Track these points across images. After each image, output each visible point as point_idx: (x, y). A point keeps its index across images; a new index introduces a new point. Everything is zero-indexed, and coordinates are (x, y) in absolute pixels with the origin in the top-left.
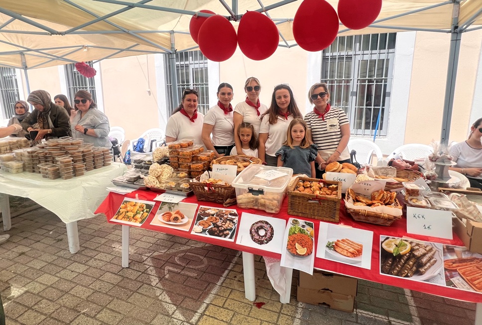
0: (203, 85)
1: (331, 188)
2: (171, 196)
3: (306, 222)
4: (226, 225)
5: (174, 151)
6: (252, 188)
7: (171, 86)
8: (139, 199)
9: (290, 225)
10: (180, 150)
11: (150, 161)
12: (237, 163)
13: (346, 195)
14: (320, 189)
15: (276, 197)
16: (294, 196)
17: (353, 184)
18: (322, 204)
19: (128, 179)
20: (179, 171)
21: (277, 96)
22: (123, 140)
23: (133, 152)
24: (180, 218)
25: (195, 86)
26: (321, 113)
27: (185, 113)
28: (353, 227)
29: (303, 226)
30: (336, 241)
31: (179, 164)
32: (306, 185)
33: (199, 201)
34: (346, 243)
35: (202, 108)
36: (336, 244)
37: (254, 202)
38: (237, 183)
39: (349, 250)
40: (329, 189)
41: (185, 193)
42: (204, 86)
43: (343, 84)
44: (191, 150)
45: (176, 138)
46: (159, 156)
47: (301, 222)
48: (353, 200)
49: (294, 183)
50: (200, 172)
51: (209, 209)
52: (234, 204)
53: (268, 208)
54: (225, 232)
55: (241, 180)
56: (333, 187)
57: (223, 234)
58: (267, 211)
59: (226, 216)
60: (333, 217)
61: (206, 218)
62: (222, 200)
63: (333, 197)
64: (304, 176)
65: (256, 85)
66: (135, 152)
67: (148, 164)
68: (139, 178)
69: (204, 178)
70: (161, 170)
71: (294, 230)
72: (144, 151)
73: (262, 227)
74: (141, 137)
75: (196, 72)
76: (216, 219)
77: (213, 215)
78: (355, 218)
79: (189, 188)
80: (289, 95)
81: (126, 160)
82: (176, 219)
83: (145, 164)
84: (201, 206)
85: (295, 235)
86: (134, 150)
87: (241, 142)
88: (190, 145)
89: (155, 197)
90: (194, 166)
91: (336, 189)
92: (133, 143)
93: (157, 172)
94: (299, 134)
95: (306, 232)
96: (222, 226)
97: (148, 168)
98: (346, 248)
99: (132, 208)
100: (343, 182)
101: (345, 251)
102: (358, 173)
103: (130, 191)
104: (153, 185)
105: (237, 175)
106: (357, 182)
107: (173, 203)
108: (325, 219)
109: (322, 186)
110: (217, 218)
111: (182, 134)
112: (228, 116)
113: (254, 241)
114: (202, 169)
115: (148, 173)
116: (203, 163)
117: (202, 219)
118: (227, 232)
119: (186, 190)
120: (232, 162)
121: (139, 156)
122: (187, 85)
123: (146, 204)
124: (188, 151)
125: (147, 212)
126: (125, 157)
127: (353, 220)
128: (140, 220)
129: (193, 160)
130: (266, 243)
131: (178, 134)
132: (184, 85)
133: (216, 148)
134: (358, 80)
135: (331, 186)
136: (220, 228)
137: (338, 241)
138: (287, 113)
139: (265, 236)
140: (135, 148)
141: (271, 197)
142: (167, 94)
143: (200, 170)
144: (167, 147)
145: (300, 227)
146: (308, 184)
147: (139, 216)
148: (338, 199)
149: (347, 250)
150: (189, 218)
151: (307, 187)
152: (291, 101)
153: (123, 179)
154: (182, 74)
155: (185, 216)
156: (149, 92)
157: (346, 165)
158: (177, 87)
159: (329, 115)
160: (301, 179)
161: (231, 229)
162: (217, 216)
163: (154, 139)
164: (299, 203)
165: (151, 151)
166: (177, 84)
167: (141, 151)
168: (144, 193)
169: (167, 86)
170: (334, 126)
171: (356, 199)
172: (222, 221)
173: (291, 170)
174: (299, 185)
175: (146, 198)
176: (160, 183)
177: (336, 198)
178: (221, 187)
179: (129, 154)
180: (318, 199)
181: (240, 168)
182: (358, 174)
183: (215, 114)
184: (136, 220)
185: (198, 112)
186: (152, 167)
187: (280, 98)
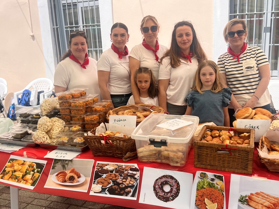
0: (94, 26)
1: (242, 136)
2: (64, 152)
3: (215, 176)
4: (127, 182)
5: (65, 102)
6: (154, 140)
7: (57, 28)
8: (28, 157)
9: (197, 179)
10: (71, 101)
11: (37, 115)
12: (137, 113)
13: (260, 144)
14: (230, 138)
15: (181, 148)
16: (201, 147)
17: (267, 131)
18: (233, 154)
19: (13, 135)
20: (71, 124)
21: (177, 34)
22: (5, 93)
23: (18, 106)
24: (76, 177)
25: (85, 28)
26: (236, 53)
27: (75, 59)
28: (268, 178)
29: (213, 180)
30: (250, 194)
31: (71, 117)
32: (215, 134)
33: (95, 156)
34: (261, 197)
35: (94, 53)
36: (250, 198)
37: (157, 155)
38: (137, 135)
39: (265, 204)
40: (241, 138)
41: (80, 149)
42: (96, 27)
43: (255, 19)
44: (84, 100)
45: (66, 87)
46: (48, 108)
47: (210, 175)
48: (268, 149)
49: (200, 133)
50: (95, 124)
51: (107, 165)
52: (135, 158)
53: (172, 160)
54: (127, 190)
55: (140, 131)
56: (245, 136)
57: (125, 192)
58: (172, 164)
59: (126, 172)
60: (246, 168)
61: (104, 176)
62: (121, 154)
63: (245, 146)
64: (211, 124)
65: (153, 25)
66: (20, 106)
67: (36, 118)
68: (26, 134)
69: (100, 130)
70: (51, 124)
71: (202, 184)
72: (30, 104)
73: (166, 183)
74: (27, 88)
75: (85, 11)
76: (116, 176)
77: (112, 171)
78: (270, 168)
79: (84, 142)
80: (191, 32)
81: (11, 115)
82: (72, 179)
83: (33, 118)
84: (98, 162)
85: (204, 190)
86: (19, 104)
87: (139, 90)
88: (82, 95)
89: (46, 154)
90: (88, 118)
91: (249, 137)
92: (17, 96)
93: (46, 127)
94: (208, 77)
95: (216, 186)
96: (122, 183)
97: (36, 123)
98: (260, 202)
99: (20, 167)
100: (256, 129)
101: (260, 205)
102: (273, 118)
103: (17, 149)
104: (42, 141)
105: (137, 126)
106: (271, 128)
107: (66, 160)
108: (236, 171)
109: (233, 135)
110: (117, 174)
111: (73, 83)
112: (123, 60)
113: (159, 198)
114: (98, 120)
115: (36, 128)
116: (98, 114)
117: (100, 176)
118: (129, 189)
119: (80, 145)
120: (130, 112)
121: (24, 110)
122: (76, 27)
123: (36, 163)
124: (80, 102)
125: (38, 172)
126: (9, 111)
127: (268, 171)
128: (31, 181)
129: (86, 112)
130: (172, 200)
131: (68, 83)
132: (73, 27)
133: (113, 96)
134: (272, 13)
135: (243, 135)
136: (121, 186)
137: (252, 194)
138: (189, 54)
139: (171, 192)
140: (20, 101)
141: (174, 148)
142: (54, 38)
143: (95, 122)
144: (57, 98)
145: (209, 180)
146: (217, 133)
147: (29, 177)
148: (251, 148)
149: (262, 204)
150: (85, 176)
151: (216, 137)
152: (193, 40)
153: (9, 135)
154: (70, 14)
155: (81, 175)
156: (33, 37)
157: (259, 111)
158: (65, 30)
159: (245, 55)
160: (208, 127)
161: (132, 187)
162: (117, 172)
163: (42, 90)
164: (207, 154)
165: (38, 104)
166: (64, 26)
167: (27, 104)
168: (33, 151)
169: (52, 29)
170: (251, 68)
171: (271, 148)
172: (122, 178)
173: (196, 119)
174: (207, 134)
175: (36, 155)
176: (51, 138)
177: (249, 147)
178: (120, 139)
179: (14, 108)
180: (228, 149)
181: (140, 118)
182: (272, 120)
183: (109, 59)
184: (26, 181)
185: (90, 58)
186: (40, 121)
187: (181, 36)
